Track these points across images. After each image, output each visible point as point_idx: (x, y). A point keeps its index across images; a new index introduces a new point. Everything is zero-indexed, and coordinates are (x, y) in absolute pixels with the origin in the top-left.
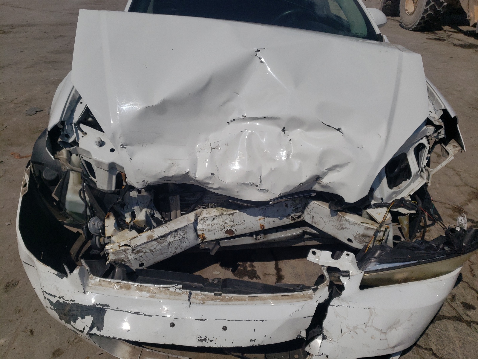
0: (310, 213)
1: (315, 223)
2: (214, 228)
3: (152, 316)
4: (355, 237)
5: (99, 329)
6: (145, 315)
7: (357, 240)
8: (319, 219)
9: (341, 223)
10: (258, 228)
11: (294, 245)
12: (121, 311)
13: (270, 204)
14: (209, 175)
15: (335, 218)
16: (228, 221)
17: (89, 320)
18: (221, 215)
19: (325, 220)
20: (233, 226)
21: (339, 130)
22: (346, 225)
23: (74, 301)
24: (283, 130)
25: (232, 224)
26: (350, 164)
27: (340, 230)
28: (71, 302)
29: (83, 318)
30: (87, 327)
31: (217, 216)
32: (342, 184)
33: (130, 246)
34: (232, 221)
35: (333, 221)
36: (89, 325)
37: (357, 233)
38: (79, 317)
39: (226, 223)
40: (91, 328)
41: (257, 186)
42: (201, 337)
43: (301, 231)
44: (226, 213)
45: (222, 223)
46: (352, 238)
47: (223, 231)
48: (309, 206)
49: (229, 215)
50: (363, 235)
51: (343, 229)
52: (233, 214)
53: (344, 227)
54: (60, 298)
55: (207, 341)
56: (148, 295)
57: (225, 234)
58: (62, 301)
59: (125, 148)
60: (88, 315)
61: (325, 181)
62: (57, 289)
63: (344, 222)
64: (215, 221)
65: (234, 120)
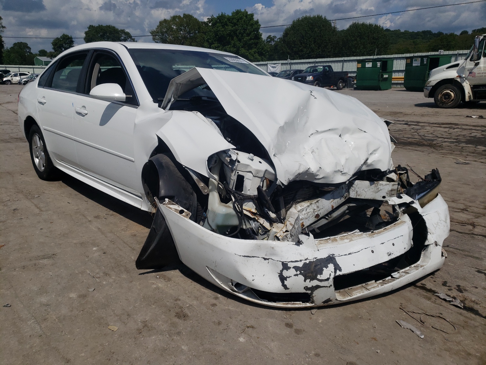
0: (354, 190)
1: (359, 196)
2: (309, 215)
3: (359, 251)
4: (387, 194)
5: (340, 270)
6: (355, 253)
7: (388, 195)
8: (362, 191)
9: (377, 188)
10: (330, 209)
11: (340, 221)
12: (341, 256)
13: (347, 183)
14: (318, 168)
15: (374, 185)
16: (315, 208)
17: (331, 267)
18: (311, 204)
19: (366, 190)
20: (319, 211)
21: (365, 132)
22: (381, 187)
23: (316, 258)
24: (340, 136)
25: (318, 209)
26: (380, 148)
27: (377, 193)
28: (315, 260)
29: (327, 267)
30: (332, 272)
31: (308, 206)
32: (379, 161)
33: (288, 231)
34: (318, 207)
35: (372, 189)
36: (333, 271)
37: (388, 190)
38: (324, 269)
39: (315, 209)
40: (335, 272)
41: (341, 172)
42: (388, 253)
43: (347, 207)
44: (313, 202)
45: (312, 211)
46: (385, 195)
47: (314, 216)
48: (354, 185)
49: (316, 203)
50: (392, 190)
51: (379, 191)
52: (317, 201)
53: (380, 189)
54: (306, 260)
55: (392, 254)
56: (348, 240)
57: (315, 218)
58: (307, 262)
59: (276, 156)
60: (329, 263)
61: (369, 162)
62: (300, 254)
63: (379, 186)
64: (308, 210)
65: (312, 134)
